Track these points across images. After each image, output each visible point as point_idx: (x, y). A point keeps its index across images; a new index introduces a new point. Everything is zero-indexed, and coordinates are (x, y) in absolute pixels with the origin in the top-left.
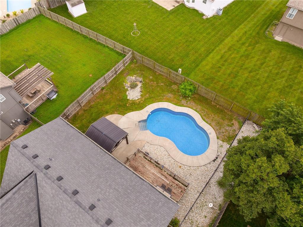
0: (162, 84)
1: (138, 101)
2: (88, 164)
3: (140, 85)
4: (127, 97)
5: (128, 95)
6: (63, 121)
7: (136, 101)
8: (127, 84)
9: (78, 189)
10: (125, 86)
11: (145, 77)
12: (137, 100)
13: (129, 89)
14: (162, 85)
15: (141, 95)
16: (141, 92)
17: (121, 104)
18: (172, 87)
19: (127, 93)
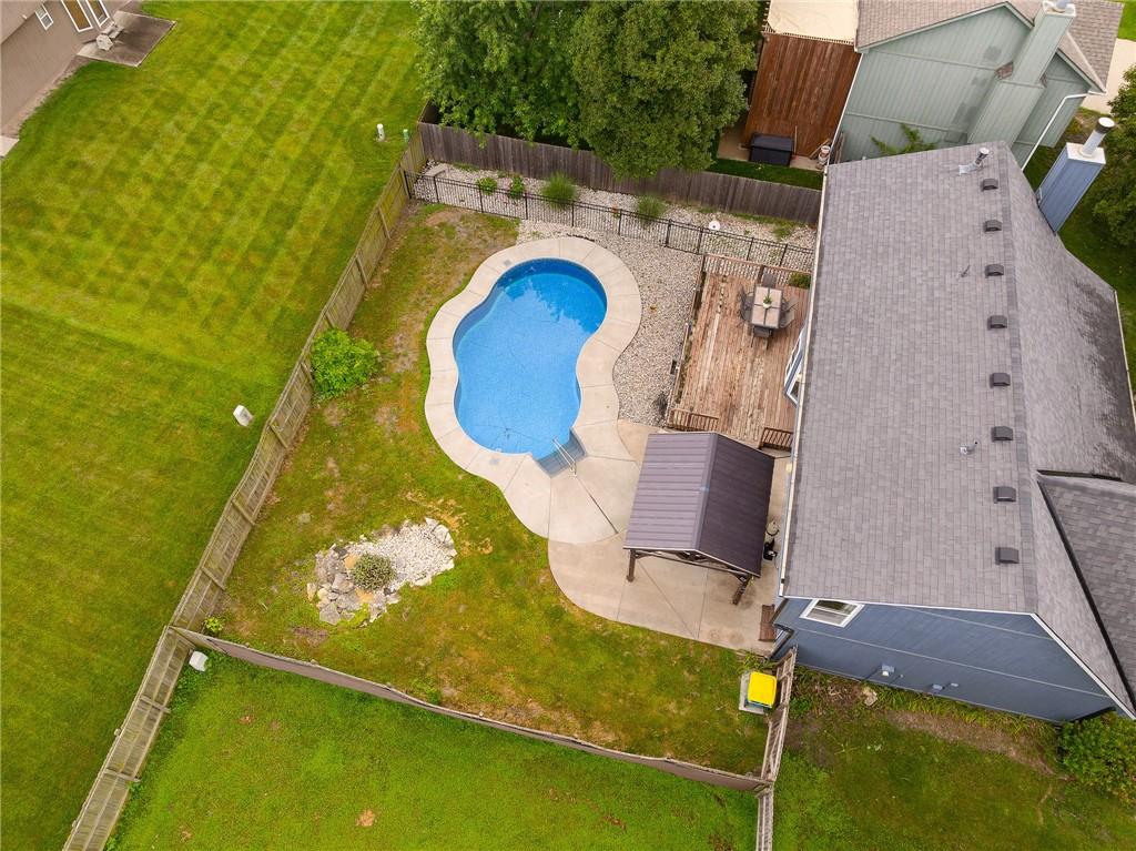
0: (331, 464)
1: (453, 521)
2: (892, 369)
3: (360, 549)
4: (446, 573)
5: (434, 578)
6: (795, 563)
7: (457, 525)
8: (373, 603)
9: (982, 326)
10: (384, 608)
11: (309, 547)
12: (447, 525)
13: (395, 585)
14: (337, 462)
15: (418, 520)
16: (397, 530)
17: (492, 582)
18: (334, 423)
19: (421, 583)
